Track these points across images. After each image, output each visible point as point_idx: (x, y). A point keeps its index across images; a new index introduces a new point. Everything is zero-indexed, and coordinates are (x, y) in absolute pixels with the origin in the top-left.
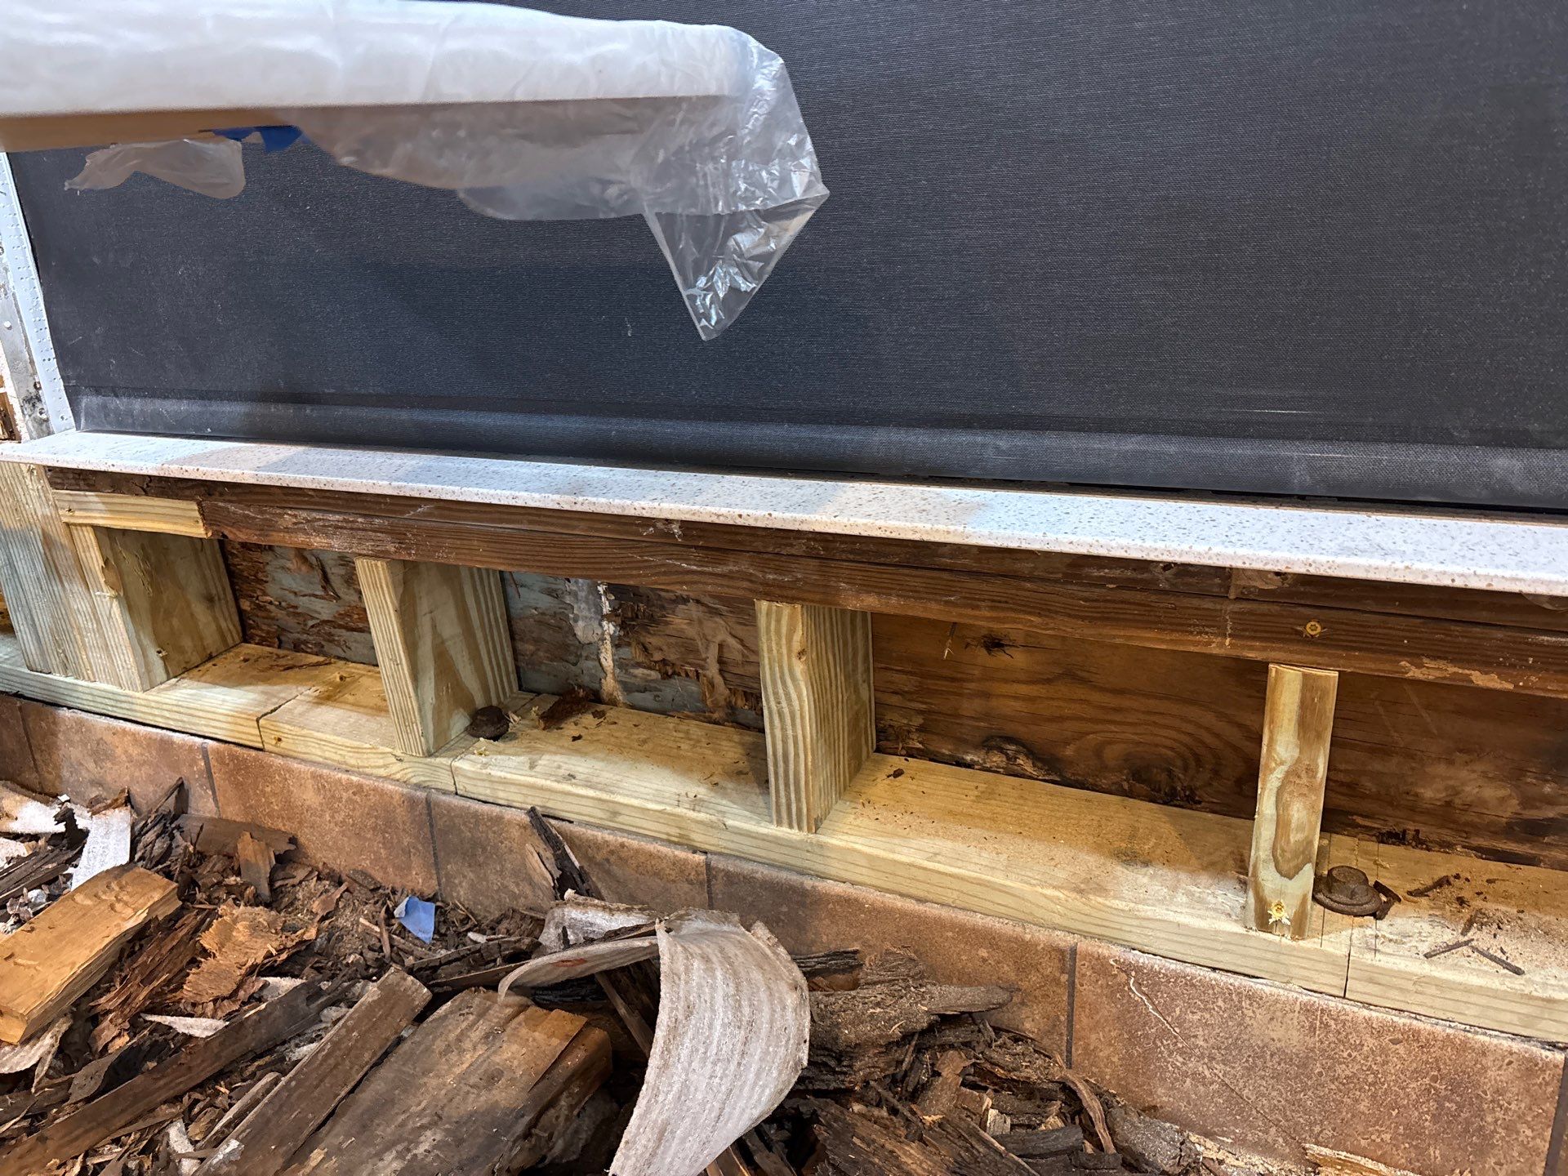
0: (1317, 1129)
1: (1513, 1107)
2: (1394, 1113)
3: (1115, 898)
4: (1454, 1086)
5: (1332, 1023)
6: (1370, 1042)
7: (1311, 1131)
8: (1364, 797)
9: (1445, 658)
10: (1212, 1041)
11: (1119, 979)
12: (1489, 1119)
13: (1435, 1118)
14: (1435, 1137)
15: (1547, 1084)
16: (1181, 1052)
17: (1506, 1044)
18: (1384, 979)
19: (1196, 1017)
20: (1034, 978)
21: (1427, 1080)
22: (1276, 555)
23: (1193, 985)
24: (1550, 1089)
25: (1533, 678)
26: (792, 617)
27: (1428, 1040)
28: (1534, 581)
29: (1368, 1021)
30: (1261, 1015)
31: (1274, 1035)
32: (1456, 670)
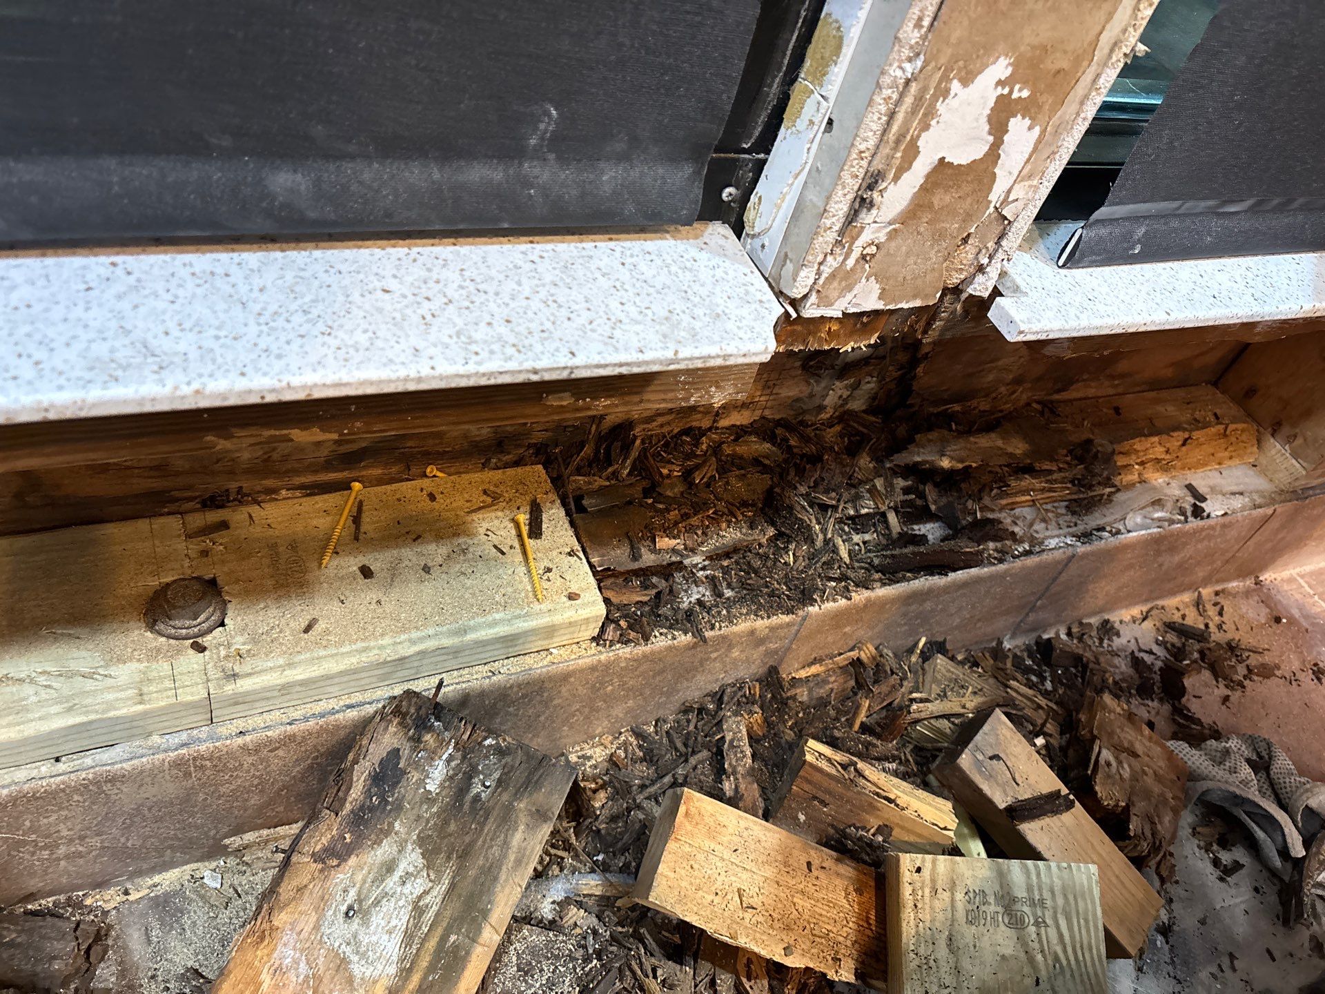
6: (249, 760)
10: (78, 827)
16: (46, 848)
18: (248, 698)
19: (53, 818)
23: (38, 797)
25: (358, 424)
27: (303, 737)
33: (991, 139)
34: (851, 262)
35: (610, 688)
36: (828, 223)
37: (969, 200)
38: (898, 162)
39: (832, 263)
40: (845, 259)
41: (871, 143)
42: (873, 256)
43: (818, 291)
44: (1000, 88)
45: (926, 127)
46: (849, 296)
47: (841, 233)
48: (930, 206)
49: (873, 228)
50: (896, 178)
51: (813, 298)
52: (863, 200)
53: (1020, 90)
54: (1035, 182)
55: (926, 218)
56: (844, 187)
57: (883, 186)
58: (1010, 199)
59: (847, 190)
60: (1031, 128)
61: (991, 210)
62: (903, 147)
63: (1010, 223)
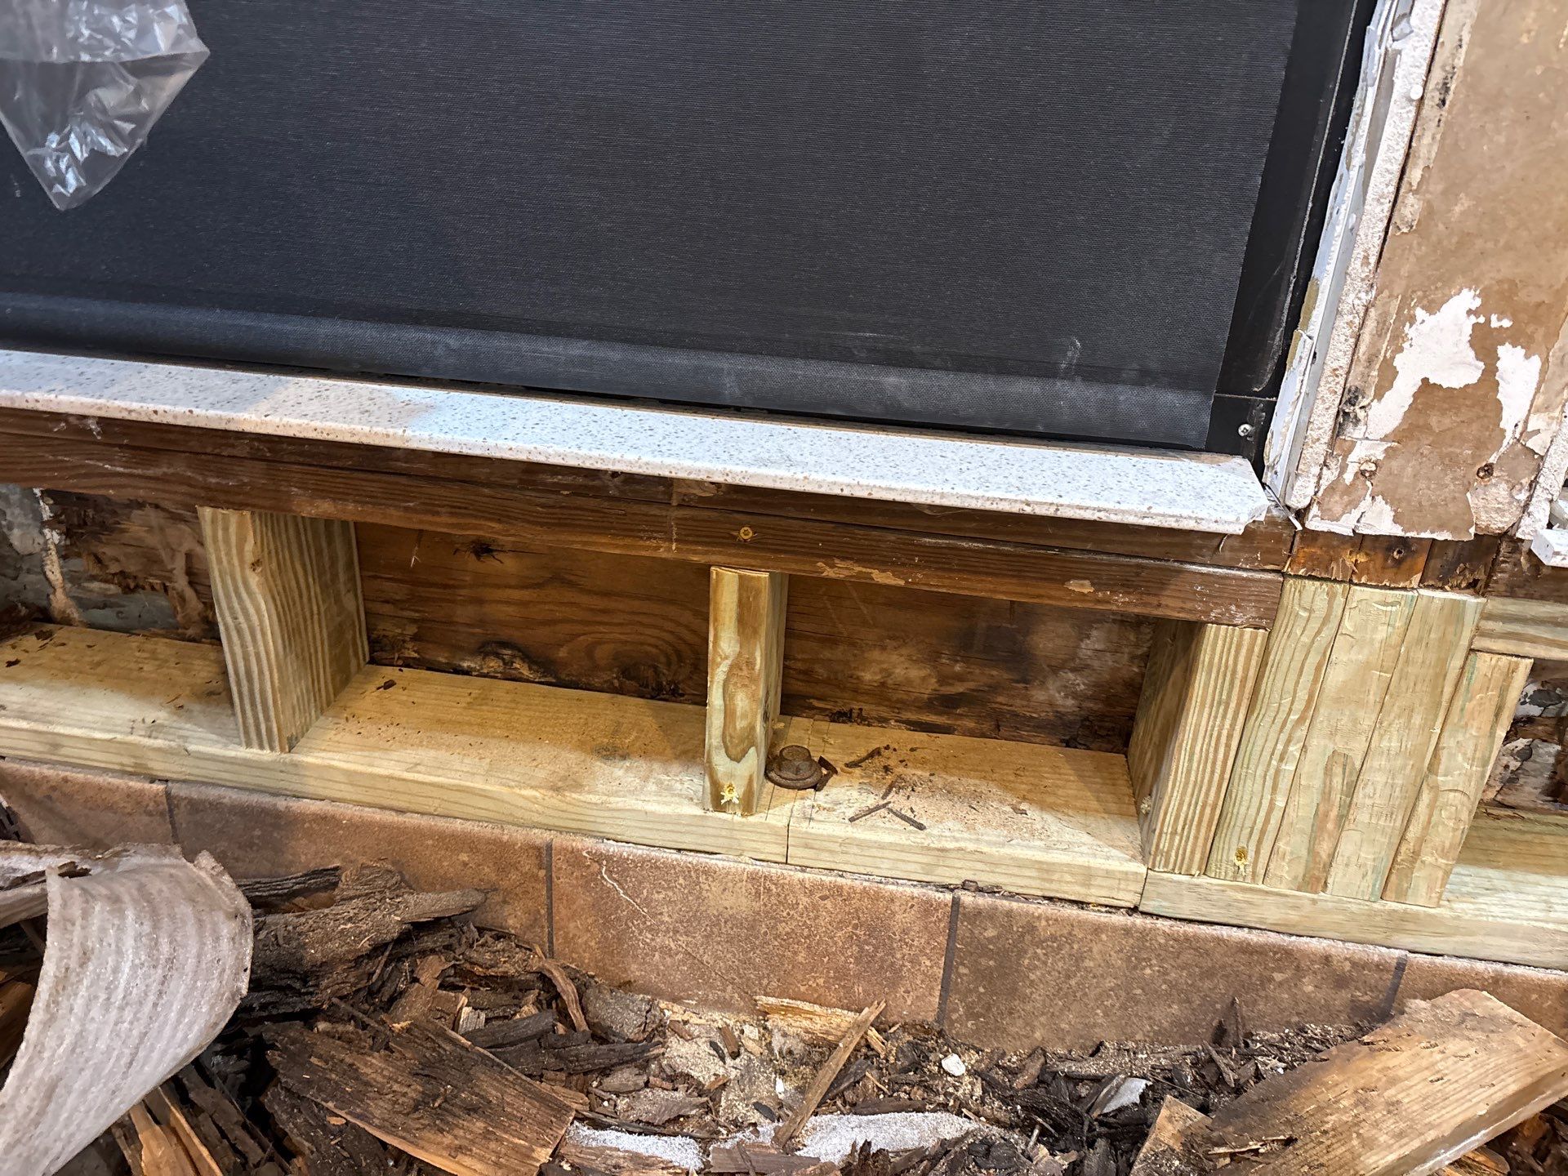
0: (765, 982)
1: (916, 943)
2: (826, 960)
3: (589, 792)
4: (871, 931)
5: (773, 887)
6: (804, 900)
7: (761, 984)
8: (817, 682)
9: (852, 559)
10: (675, 916)
11: (591, 869)
12: (899, 956)
13: (858, 961)
14: (858, 976)
15: (940, 920)
16: (650, 929)
17: (909, 890)
18: (817, 844)
19: (662, 896)
20: (514, 876)
21: (850, 929)
22: (698, 465)
23: (658, 868)
24: (942, 925)
25: (919, 575)
26: (241, 525)
27: (849, 893)
28: (905, 491)
29: (802, 882)
30: (716, 888)
31: (727, 904)
32: (860, 569)
33: (1481, 365)
34: (1348, 477)
36: (1314, 434)
37: (1475, 426)
38: (1377, 380)
39: (1329, 476)
40: (1343, 469)
41: (1344, 362)
42: (1373, 473)
43: (1319, 503)
44: (1472, 317)
45: (1399, 350)
46: (1356, 514)
47: (1331, 444)
48: (1428, 427)
49: (1367, 445)
50: (1379, 396)
51: (1315, 510)
52: (1346, 414)
53: (1499, 320)
54: (1556, 414)
55: (1426, 440)
56: (1324, 402)
57: (1364, 402)
58: (1530, 429)
59: (1327, 405)
60: (1527, 357)
61: (1508, 439)
62: (1377, 366)
63: (1542, 458)
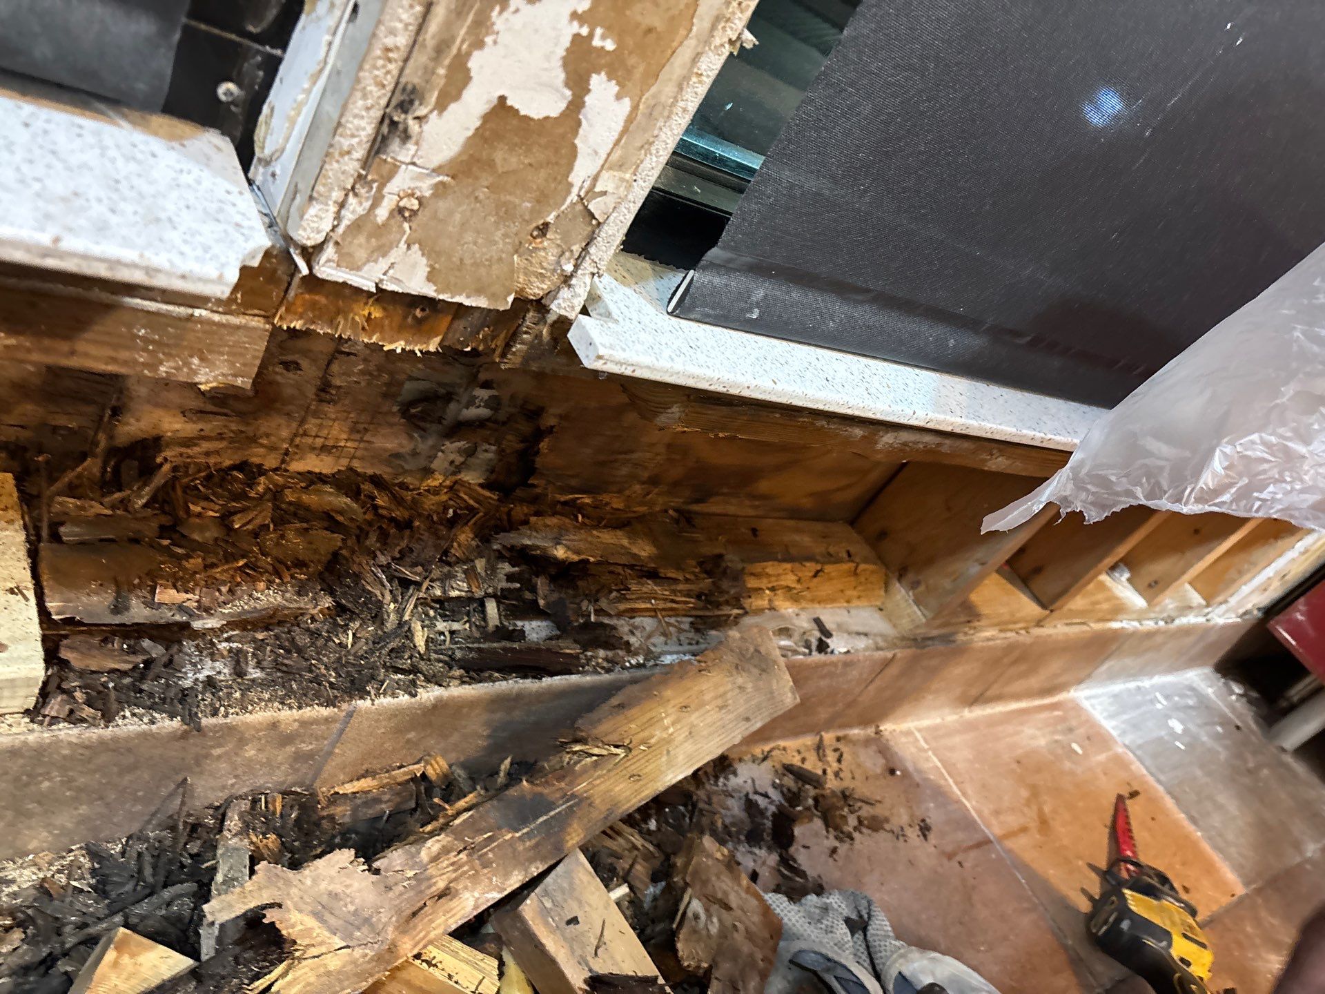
33: (568, 93)
34: (382, 213)
35: (46, 784)
36: (346, 143)
37: (543, 173)
38: (442, 82)
39: (355, 208)
40: (374, 206)
41: (402, 40)
42: (414, 213)
43: (337, 243)
44: (576, 24)
45: (480, 44)
46: (383, 264)
47: (366, 163)
48: (490, 164)
49: (413, 172)
50: (441, 106)
51: (330, 251)
52: (394, 124)
53: (603, 37)
54: (628, 176)
55: (486, 179)
56: (365, 97)
57: (421, 112)
58: (597, 189)
59: (369, 102)
60: (619, 97)
61: (573, 197)
62: (447, 62)
63: (599, 224)
